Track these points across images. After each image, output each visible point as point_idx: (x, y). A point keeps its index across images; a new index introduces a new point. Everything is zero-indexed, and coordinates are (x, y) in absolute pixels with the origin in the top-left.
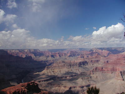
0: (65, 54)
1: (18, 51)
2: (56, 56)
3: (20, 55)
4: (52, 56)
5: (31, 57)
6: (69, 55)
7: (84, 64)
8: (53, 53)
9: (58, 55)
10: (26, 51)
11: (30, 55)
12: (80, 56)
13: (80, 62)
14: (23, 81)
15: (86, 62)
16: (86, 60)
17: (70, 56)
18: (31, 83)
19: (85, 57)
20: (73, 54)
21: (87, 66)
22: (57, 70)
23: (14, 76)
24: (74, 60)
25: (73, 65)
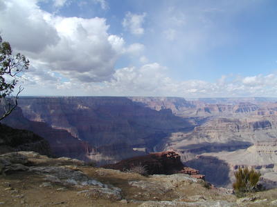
0: (230, 107)
1: (149, 100)
2: (213, 109)
3: (152, 106)
4: (207, 110)
5: (169, 111)
6: (236, 108)
7: (263, 127)
8: (208, 104)
9: (216, 108)
10: (162, 100)
11: (168, 107)
12: (256, 112)
13: (257, 123)
14: (155, 149)
15: (268, 123)
16: (268, 119)
17: (238, 111)
18: (169, 153)
19: (267, 113)
20: (244, 107)
21: (269, 130)
22: (214, 134)
23: (141, 141)
24: (245, 118)
25: (243, 128)
